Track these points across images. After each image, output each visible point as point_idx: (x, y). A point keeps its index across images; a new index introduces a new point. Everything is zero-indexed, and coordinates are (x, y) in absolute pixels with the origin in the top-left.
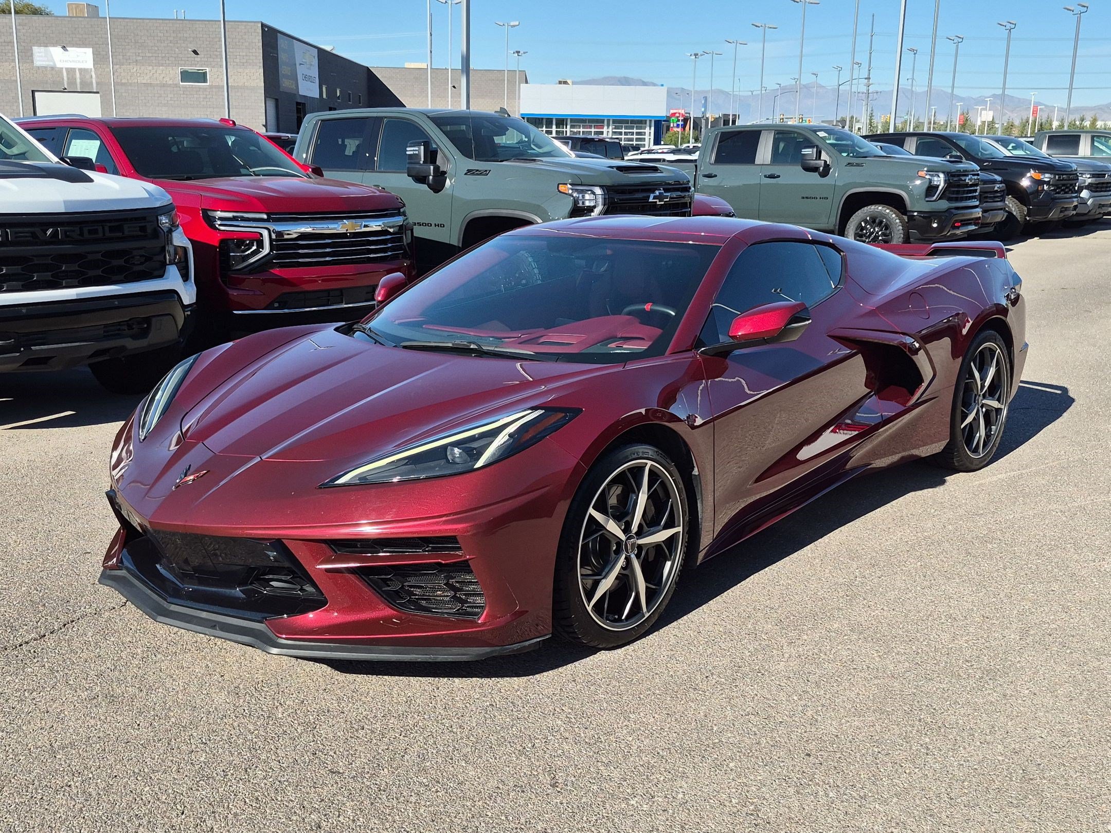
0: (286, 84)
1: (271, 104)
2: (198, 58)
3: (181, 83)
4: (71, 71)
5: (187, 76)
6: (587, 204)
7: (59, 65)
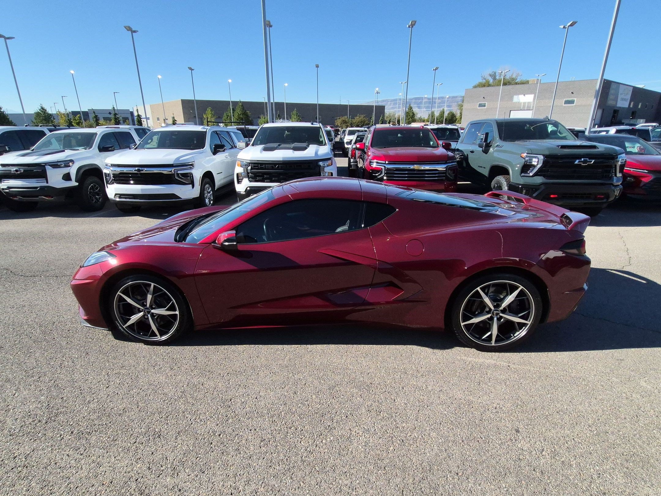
0: (610, 102)
1: (600, 112)
2: (573, 95)
3: (564, 105)
4: (524, 103)
5: (567, 102)
6: (533, 163)
7: (521, 101)
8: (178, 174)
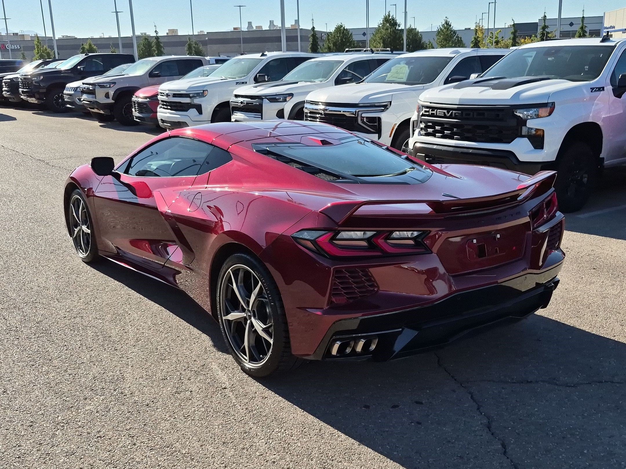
8: (362, 118)
